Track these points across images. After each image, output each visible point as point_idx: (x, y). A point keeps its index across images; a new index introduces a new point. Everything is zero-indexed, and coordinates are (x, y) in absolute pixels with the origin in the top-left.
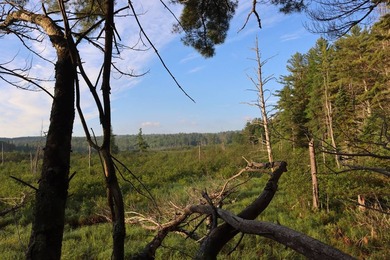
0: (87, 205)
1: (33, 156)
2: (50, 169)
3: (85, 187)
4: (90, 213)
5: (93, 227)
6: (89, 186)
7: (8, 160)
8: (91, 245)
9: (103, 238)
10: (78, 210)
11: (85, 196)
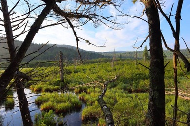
0: (136, 83)
1: (112, 60)
2: (155, 60)
3: (134, 75)
4: (137, 87)
5: (139, 94)
6: (136, 75)
7: (102, 62)
8: (138, 102)
9: (144, 99)
10: (131, 85)
11: (134, 79)
